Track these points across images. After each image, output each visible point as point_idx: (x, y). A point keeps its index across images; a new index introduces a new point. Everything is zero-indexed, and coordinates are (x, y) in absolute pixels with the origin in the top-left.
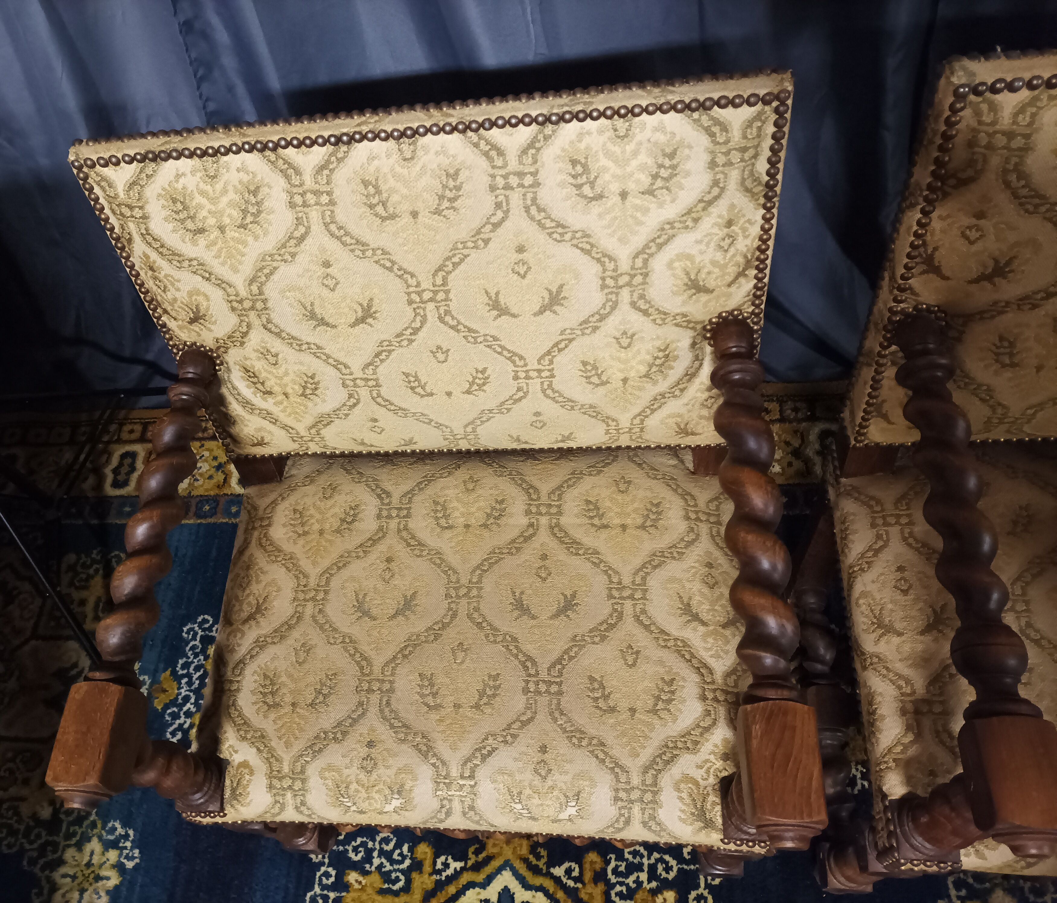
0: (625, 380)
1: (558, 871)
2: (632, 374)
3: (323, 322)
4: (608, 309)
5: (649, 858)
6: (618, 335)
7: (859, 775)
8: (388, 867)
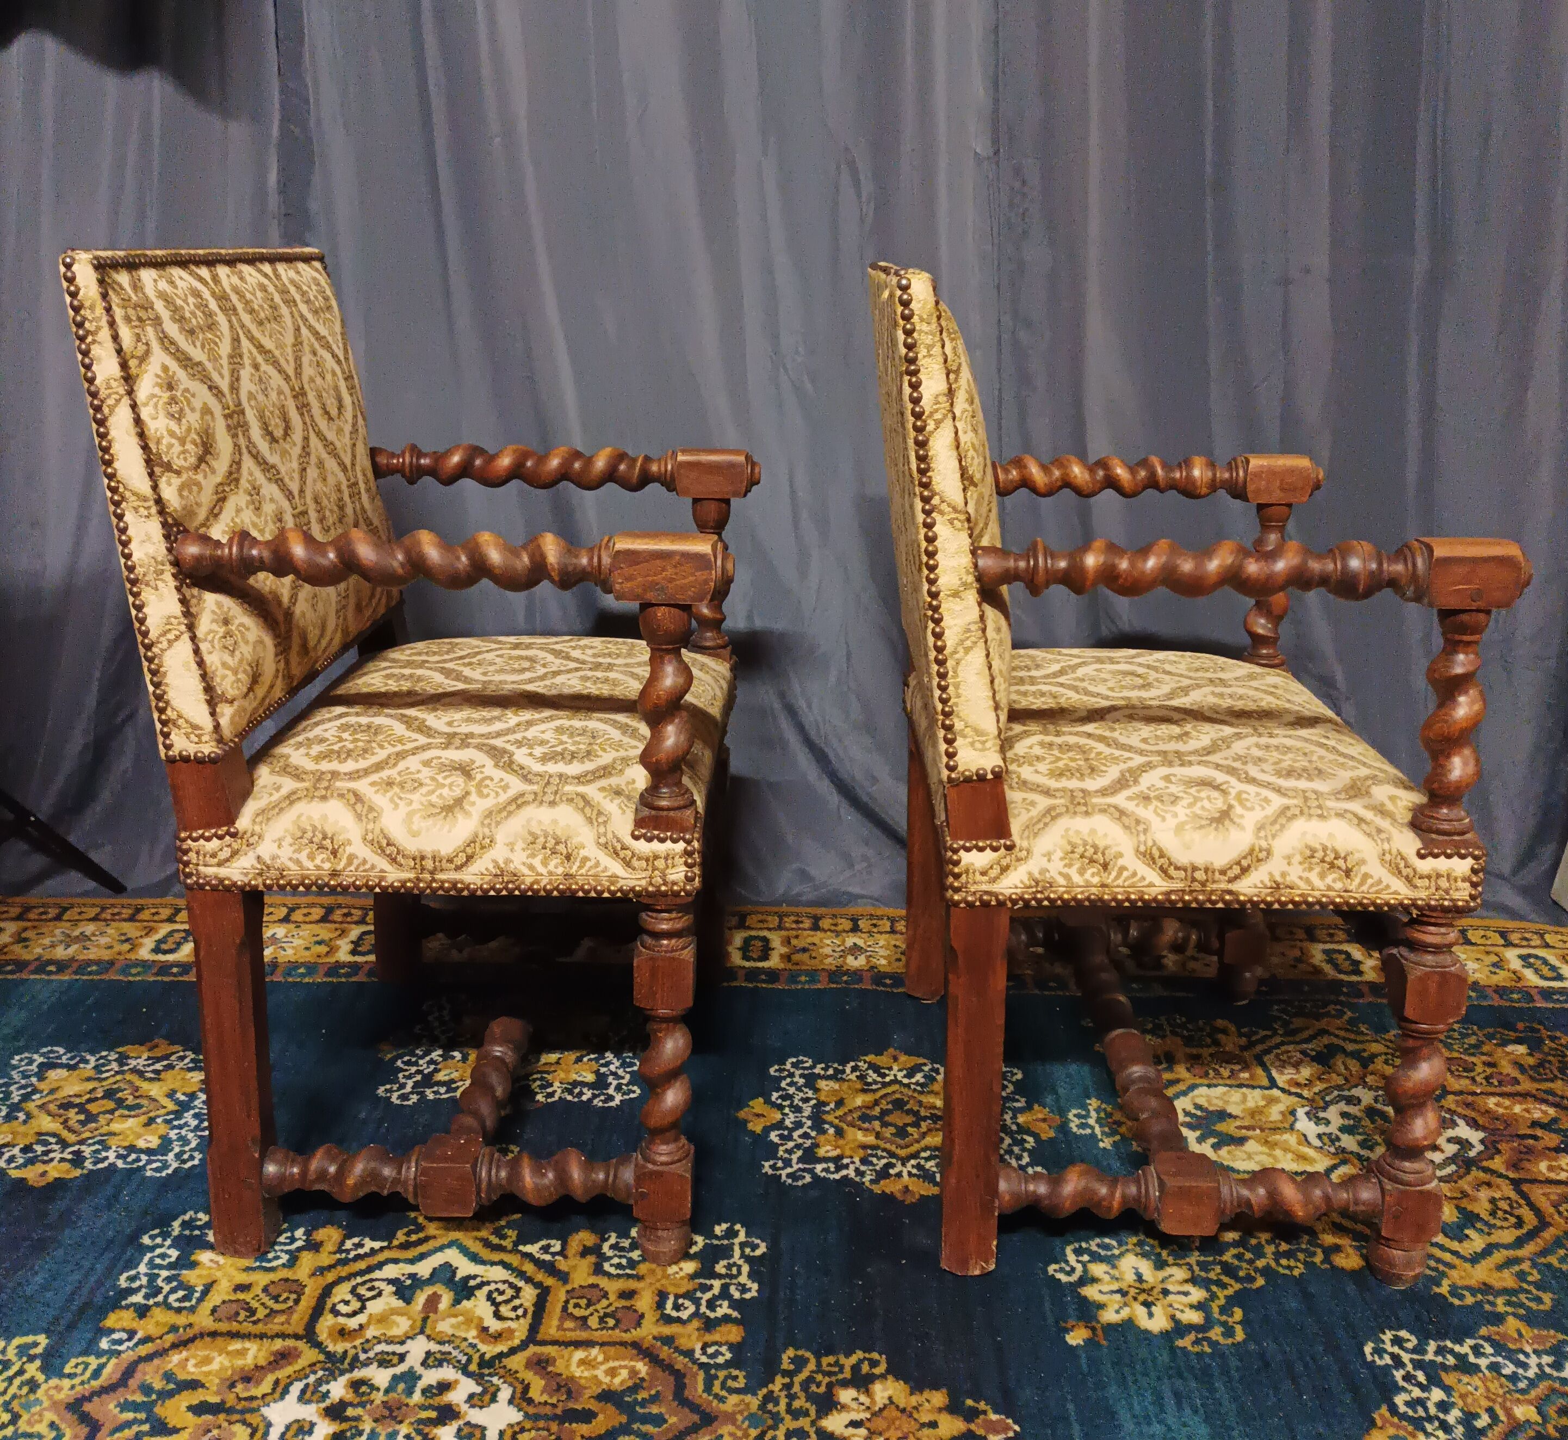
1: (533, 1249)
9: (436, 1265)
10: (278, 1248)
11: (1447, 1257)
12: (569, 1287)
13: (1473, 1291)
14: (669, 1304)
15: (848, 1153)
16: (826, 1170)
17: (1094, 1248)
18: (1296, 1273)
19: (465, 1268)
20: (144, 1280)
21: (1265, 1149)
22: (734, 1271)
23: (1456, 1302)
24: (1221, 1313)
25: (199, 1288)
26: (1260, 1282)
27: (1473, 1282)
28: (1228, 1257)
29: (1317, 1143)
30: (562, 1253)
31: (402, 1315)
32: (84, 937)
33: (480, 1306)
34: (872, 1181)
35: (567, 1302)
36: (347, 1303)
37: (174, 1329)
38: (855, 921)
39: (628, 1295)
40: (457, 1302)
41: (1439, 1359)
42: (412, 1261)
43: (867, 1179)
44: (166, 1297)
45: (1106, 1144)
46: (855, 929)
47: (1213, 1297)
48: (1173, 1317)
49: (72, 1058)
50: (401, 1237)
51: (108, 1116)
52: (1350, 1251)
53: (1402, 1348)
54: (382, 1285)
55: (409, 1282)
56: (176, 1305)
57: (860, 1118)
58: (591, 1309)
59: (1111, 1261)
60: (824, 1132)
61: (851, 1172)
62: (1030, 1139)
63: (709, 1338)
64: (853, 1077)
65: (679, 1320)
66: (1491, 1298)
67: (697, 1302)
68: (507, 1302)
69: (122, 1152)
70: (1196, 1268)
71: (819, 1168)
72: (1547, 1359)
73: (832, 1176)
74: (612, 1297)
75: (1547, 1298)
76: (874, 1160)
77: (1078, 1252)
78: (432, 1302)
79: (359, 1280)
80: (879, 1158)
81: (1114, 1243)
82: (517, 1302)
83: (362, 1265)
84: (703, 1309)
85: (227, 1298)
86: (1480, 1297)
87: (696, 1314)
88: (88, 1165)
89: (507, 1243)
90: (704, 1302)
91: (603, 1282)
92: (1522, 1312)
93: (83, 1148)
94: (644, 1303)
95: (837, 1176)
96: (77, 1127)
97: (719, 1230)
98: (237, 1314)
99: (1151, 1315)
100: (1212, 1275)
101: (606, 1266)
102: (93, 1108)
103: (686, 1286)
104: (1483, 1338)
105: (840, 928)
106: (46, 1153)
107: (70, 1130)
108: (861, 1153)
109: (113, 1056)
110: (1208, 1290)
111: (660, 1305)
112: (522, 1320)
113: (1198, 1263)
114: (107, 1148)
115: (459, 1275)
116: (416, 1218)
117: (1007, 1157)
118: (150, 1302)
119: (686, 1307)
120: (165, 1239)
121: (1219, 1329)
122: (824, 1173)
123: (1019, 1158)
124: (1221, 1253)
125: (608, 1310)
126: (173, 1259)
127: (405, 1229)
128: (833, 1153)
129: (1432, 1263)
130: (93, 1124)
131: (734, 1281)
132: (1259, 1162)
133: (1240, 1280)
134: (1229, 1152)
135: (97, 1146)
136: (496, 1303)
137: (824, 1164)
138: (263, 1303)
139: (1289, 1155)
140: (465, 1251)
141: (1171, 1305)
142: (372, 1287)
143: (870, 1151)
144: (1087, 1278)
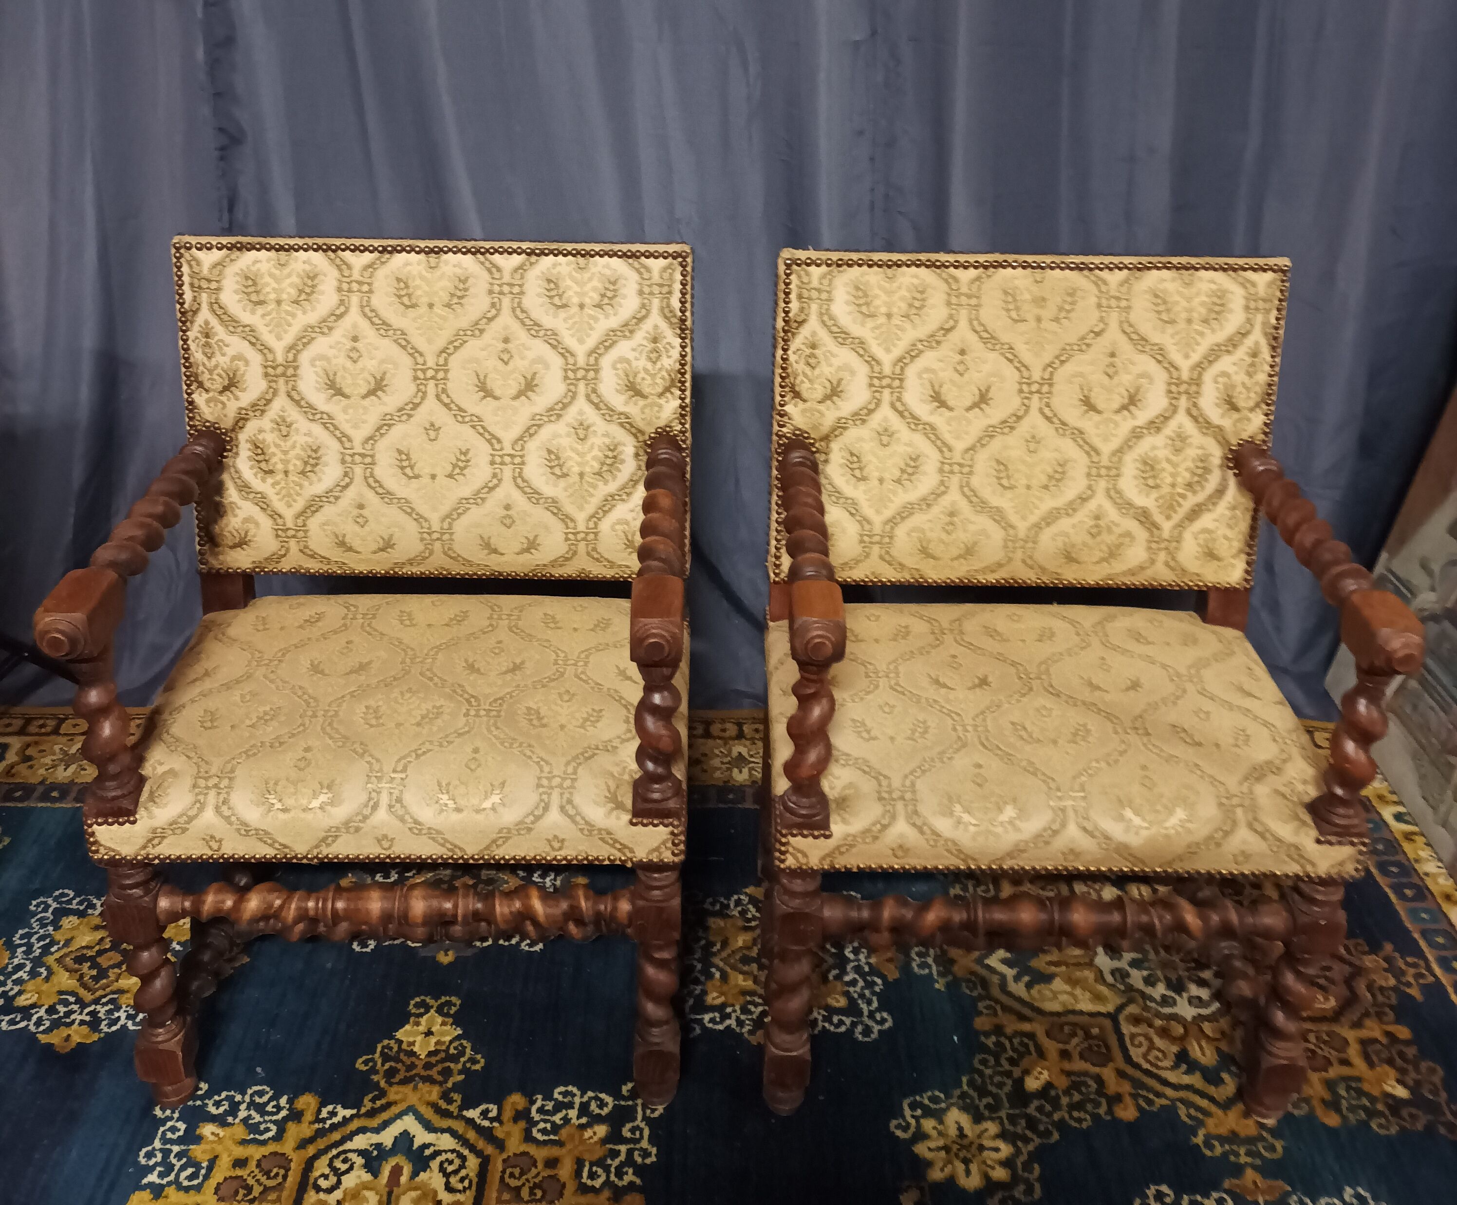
0: (581, 475)
1: (473, 1114)
2: (588, 469)
3: (340, 392)
4: (569, 399)
5: (582, 1097)
6: (576, 425)
7: (820, 1018)
8: (257, 1118)
9: (397, 1134)
10: (267, 1118)
11: (1204, 1103)
12: (505, 1156)
13: (1222, 1140)
14: (585, 1174)
15: (730, 999)
16: (712, 1020)
17: (926, 1102)
18: (1085, 1125)
19: (421, 1137)
20: (159, 1157)
21: (1067, 988)
22: (638, 1135)
23: (1208, 1153)
24: (1024, 1170)
25: (204, 1165)
26: (1056, 1136)
27: (1223, 1131)
28: (1031, 1110)
29: (1110, 979)
30: (498, 1119)
31: (371, 1189)
33: (433, 1178)
34: (750, 1032)
35: (504, 1172)
36: (326, 1177)
38: (740, 726)
39: (552, 1163)
40: (415, 1174)
42: (377, 1130)
43: (745, 1029)
44: (177, 1176)
45: (940, 984)
46: (740, 736)
47: (1018, 1152)
48: (986, 1175)
49: (81, 903)
50: (367, 1105)
51: (116, 970)
52: (1128, 1100)
53: (1162, 1201)
54: (353, 1156)
55: (375, 1153)
56: (186, 1183)
57: (741, 961)
58: (524, 1177)
59: (939, 1115)
60: (711, 976)
61: (732, 1022)
62: (879, 981)
64: (736, 913)
65: (593, 1189)
66: (1235, 1147)
67: (607, 1169)
68: (456, 1172)
69: (132, 1012)
70: (1006, 1121)
71: (707, 1017)
73: (717, 1027)
74: (540, 1166)
75: (1279, 1145)
76: (752, 1008)
77: (913, 1106)
78: (396, 1172)
79: (334, 1152)
80: (756, 1005)
81: (942, 1096)
82: (463, 1173)
83: (336, 1136)
84: (613, 1177)
85: (228, 1174)
86: (1227, 1147)
87: (607, 1183)
88: (103, 1026)
89: (454, 1109)
90: (613, 1170)
91: (532, 1150)
92: (1258, 1162)
93: (98, 1007)
94: (566, 1172)
95: (721, 1027)
96: (91, 983)
97: (625, 1089)
98: (237, 1193)
99: (968, 1173)
100: (1019, 1130)
101: (535, 1133)
102: (104, 962)
103: (599, 1153)
104: (1226, 1192)
105: (727, 734)
106: (68, 1014)
107: (86, 988)
108: (742, 999)
110: (1015, 1145)
111: (578, 1174)
112: (468, 1192)
113: (1008, 1115)
114: (118, 1008)
115: (417, 1143)
116: (378, 1082)
117: (860, 1002)
118: (164, 1182)
119: (599, 1176)
120: (173, 1112)
121: (1022, 1187)
122: (711, 1025)
123: (869, 1003)
124: (1026, 1105)
125: (537, 1180)
126: (181, 1133)
127: (370, 1096)
128: (718, 1001)
129: (1192, 1112)
130: (104, 981)
131: (638, 1146)
132: (1064, 1004)
133: (1040, 1135)
134: (1039, 992)
135: (110, 1006)
136: (447, 1175)
137: (711, 1015)
138: (258, 1181)
139: (1088, 995)
140: (420, 1118)
141: (984, 1162)
142: (345, 1161)
143: (748, 998)
144: (920, 1136)
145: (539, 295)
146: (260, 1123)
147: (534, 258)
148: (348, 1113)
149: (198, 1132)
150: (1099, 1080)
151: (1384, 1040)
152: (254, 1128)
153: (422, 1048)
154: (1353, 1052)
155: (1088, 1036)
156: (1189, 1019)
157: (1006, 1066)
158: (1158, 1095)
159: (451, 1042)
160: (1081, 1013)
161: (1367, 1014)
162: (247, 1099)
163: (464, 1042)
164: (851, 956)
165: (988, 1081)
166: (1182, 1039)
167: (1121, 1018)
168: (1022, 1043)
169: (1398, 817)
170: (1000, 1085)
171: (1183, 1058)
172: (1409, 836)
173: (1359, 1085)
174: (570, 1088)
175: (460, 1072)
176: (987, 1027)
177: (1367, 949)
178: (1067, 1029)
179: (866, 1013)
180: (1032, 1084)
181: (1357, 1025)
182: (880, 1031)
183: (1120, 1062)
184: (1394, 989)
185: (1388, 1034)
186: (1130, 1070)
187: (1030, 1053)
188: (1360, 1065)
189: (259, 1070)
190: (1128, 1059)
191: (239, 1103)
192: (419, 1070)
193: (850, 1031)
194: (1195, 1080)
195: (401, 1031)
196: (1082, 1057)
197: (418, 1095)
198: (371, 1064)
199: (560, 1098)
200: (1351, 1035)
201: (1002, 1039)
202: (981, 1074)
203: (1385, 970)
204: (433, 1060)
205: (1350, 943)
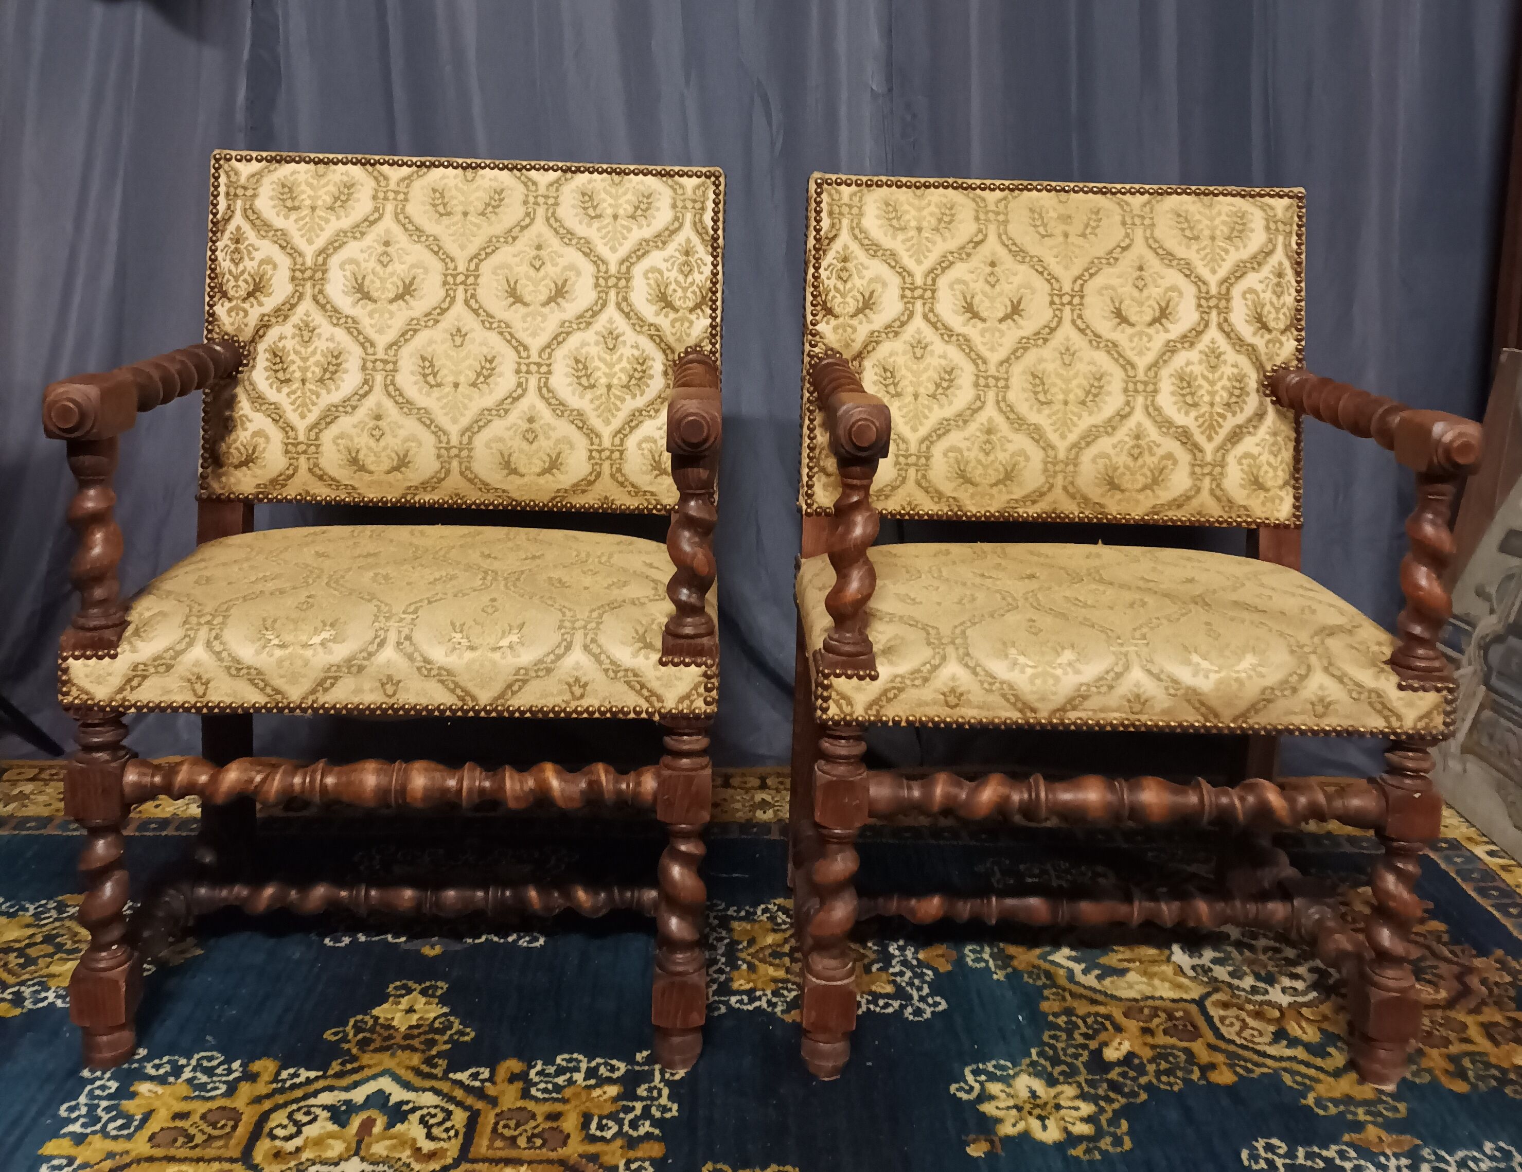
0: (609, 387)
1: (460, 1076)
2: (615, 381)
4: (599, 307)
5: (589, 1062)
6: (605, 333)
7: (864, 1001)
8: (204, 1079)
9: (370, 1092)
10: (215, 1079)
11: (1312, 1072)
12: (498, 1110)
13: (1336, 1102)
14: (594, 1125)
15: (760, 986)
16: (741, 1002)
17: (991, 1069)
18: (1176, 1088)
19: (398, 1094)
20: (84, 1110)
21: (1144, 979)
22: (655, 1093)
23: (1321, 1113)
24: (1109, 1125)
25: (138, 1117)
26: (1144, 1096)
27: (1337, 1094)
28: (1114, 1075)
29: (1192, 973)
30: (490, 1080)
31: (337, 1138)
32: (22, 796)
33: (413, 1129)
34: (783, 1012)
35: (496, 1124)
36: (284, 1128)
37: (111, 1155)
38: (763, 780)
39: (554, 1117)
40: (390, 1125)
41: (1309, 1163)
42: (347, 1089)
43: (778, 1010)
44: (105, 1126)
45: (999, 976)
46: (763, 786)
47: (1102, 1110)
48: (1065, 1129)
49: (11, 907)
50: (335, 1067)
51: (49, 960)
52: (1224, 1068)
53: (1274, 1153)
54: (318, 1111)
55: (343, 1108)
56: (114, 1133)
57: (770, 955)
58: (520, 1130)
59: (1006, 1080)
60: (738, 968)
61: (763, 1004)
62: (929, 972)
63: (632, 1154)
64: (763, 919)
65: (603, 1139)
67: (620, 1123)
68: (440, 1124)
69: (61, 992)
70: (1084, 1085)
71: (733, 1000)
72: (1404, 1161)
73: (745, 1008)
74: (540, 1119)
76: (785, 993)
77: (976, 1073)
78: (367, 1125)
79: (295, 1106)
80: (790, 991)
81: (1009, 1064)
82: (448, 1124)
83: (299, 1093)
84: (626, 1128)
85: (166, 1125)
86: (1342, 1108)
87: (620, 1133)
88: (28, 1004)
89: (438, 1071)
90: (626, 1122)
91: (531, 1105)
93: (23, 989)
94: (570, 1124)
95: (751, 1008)
96: (17, 970)
97: (639, 1057)
98: (175, 1140)
99: (1045, 1128)
100: (1101, 1092)
101: (533, 1091)
102: (33, 952)
103: (608, 1108)
104: (1347, 1144)
105: (749, 785)
107: (10, 972)
108: (773, 986)
109: (52, 905)
110: (1097, 1104)
111: (585, 1125)
112: (453, 1141)
113: (1086, 1081)
114: (48, 989)
115: (393, 1100)
116: (349, 1050)
117: (908, 989)
118: (89, 1130)
119: (610, 1128)
120: (104, 1073)
121: (1109, 1140)
122: (738, 1005)
123: (919, 989)
124: (1107, 1072)
125: (536, 1131)
126: (112, 1090)
127: (339, 1061)
128: (747, 987)
129: (1298, 1079)
130: (33, 968)
131: (656, 1103)
132: (1140, 992)
133: (1124, 1095)
134: (1112, 982)
135: (36, 988)
136: (429, 1127)
137: (738, 998)
138: (201, 1131)
139: (1167, 985)
140: (397, 1079)
141: (1063, 1119)
142: (308, 1113)
143: (780, 985)
144: (985, 1097)
145: (573, 206)
146: (206, 1083)
147: (569, 175)
148: (312, 1074)
149: (132, 1089)
150: (1188, 1052)
151: (1507, 1024)
152: (202, 1087)
153: (401, 1022)
154: (1474, 1032)
155: (1171, 1017)
156: (1285, 1004)
157: (1080, 1040)
158: (1257, 1064)
159: (435, 1018)
160: (1161, 998)
161: (1483, 1003)
162: (193, 1062)
163: (452, 1019)
164: (897, 953)
165: (1061, 1053)
166: (1278, 1021)
167: (1208, 1003)
168: (1096, 1022)
169: (1491, 854)
170: (1076, 1056)
171: (1280, 1035)
172: (1504, 868)
173: (1485, 1059)
174: (575, 1056)
175: (445, 1043)
176: (1056, 1009)
177: (1474, 952)
178: (1146, 1011)
179: (916, 997)
180: (1111, 1054)
181: (1476, 1011)
182: (933, 1013)
183: (1210, 1037)
184: (1510, 984)
185: (1509, 1019)
186: (1222, 1045)
187: (1106, 1029)
188: (1483, 1044)
189: (209, 1038)
190: (1219, 1035)
191: (183, 1066)
192: (398, 1039)
193: (899, 1012)
194: (1299, 1052)
195: (378, 1009)
196: (1165, 1032)
197: (397, 1060)
198: (340, 1035)
199: (564, 1064)
200: (1469, 1020)
201: (1074, 1018)
202: (1052, 1047)
203: (1498, 969)
204: (416, 1032)
205: (1457, 949)
